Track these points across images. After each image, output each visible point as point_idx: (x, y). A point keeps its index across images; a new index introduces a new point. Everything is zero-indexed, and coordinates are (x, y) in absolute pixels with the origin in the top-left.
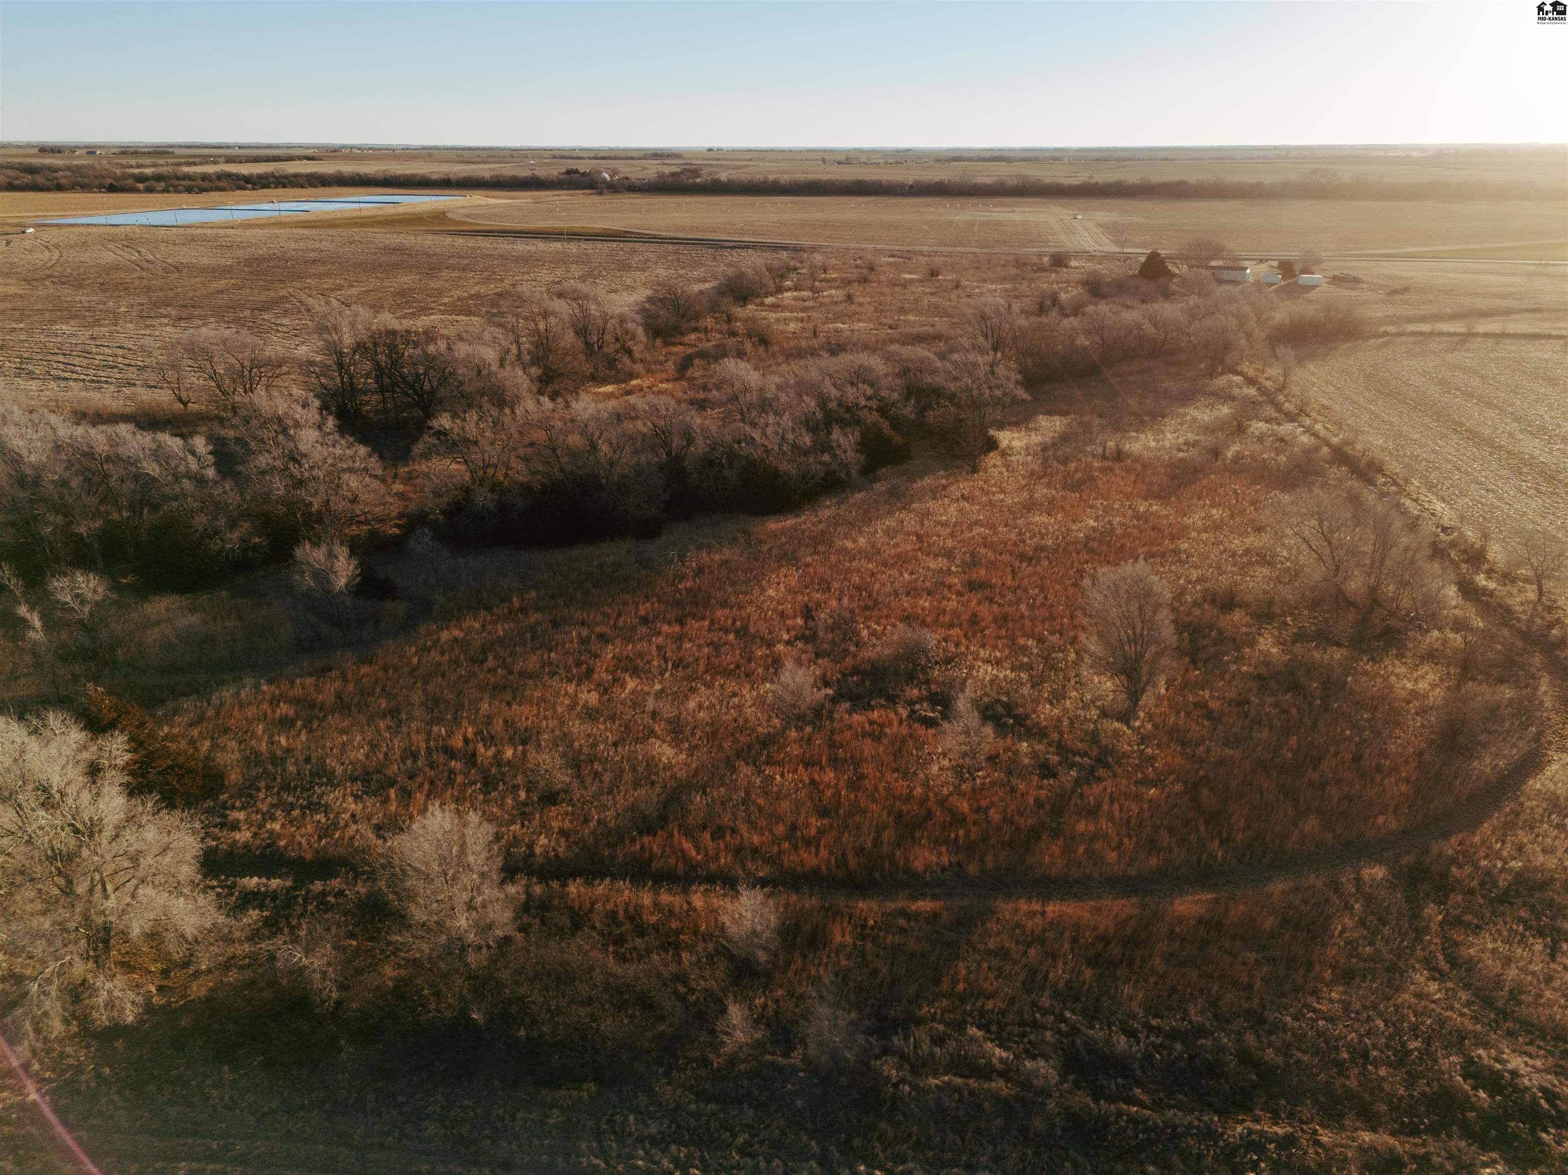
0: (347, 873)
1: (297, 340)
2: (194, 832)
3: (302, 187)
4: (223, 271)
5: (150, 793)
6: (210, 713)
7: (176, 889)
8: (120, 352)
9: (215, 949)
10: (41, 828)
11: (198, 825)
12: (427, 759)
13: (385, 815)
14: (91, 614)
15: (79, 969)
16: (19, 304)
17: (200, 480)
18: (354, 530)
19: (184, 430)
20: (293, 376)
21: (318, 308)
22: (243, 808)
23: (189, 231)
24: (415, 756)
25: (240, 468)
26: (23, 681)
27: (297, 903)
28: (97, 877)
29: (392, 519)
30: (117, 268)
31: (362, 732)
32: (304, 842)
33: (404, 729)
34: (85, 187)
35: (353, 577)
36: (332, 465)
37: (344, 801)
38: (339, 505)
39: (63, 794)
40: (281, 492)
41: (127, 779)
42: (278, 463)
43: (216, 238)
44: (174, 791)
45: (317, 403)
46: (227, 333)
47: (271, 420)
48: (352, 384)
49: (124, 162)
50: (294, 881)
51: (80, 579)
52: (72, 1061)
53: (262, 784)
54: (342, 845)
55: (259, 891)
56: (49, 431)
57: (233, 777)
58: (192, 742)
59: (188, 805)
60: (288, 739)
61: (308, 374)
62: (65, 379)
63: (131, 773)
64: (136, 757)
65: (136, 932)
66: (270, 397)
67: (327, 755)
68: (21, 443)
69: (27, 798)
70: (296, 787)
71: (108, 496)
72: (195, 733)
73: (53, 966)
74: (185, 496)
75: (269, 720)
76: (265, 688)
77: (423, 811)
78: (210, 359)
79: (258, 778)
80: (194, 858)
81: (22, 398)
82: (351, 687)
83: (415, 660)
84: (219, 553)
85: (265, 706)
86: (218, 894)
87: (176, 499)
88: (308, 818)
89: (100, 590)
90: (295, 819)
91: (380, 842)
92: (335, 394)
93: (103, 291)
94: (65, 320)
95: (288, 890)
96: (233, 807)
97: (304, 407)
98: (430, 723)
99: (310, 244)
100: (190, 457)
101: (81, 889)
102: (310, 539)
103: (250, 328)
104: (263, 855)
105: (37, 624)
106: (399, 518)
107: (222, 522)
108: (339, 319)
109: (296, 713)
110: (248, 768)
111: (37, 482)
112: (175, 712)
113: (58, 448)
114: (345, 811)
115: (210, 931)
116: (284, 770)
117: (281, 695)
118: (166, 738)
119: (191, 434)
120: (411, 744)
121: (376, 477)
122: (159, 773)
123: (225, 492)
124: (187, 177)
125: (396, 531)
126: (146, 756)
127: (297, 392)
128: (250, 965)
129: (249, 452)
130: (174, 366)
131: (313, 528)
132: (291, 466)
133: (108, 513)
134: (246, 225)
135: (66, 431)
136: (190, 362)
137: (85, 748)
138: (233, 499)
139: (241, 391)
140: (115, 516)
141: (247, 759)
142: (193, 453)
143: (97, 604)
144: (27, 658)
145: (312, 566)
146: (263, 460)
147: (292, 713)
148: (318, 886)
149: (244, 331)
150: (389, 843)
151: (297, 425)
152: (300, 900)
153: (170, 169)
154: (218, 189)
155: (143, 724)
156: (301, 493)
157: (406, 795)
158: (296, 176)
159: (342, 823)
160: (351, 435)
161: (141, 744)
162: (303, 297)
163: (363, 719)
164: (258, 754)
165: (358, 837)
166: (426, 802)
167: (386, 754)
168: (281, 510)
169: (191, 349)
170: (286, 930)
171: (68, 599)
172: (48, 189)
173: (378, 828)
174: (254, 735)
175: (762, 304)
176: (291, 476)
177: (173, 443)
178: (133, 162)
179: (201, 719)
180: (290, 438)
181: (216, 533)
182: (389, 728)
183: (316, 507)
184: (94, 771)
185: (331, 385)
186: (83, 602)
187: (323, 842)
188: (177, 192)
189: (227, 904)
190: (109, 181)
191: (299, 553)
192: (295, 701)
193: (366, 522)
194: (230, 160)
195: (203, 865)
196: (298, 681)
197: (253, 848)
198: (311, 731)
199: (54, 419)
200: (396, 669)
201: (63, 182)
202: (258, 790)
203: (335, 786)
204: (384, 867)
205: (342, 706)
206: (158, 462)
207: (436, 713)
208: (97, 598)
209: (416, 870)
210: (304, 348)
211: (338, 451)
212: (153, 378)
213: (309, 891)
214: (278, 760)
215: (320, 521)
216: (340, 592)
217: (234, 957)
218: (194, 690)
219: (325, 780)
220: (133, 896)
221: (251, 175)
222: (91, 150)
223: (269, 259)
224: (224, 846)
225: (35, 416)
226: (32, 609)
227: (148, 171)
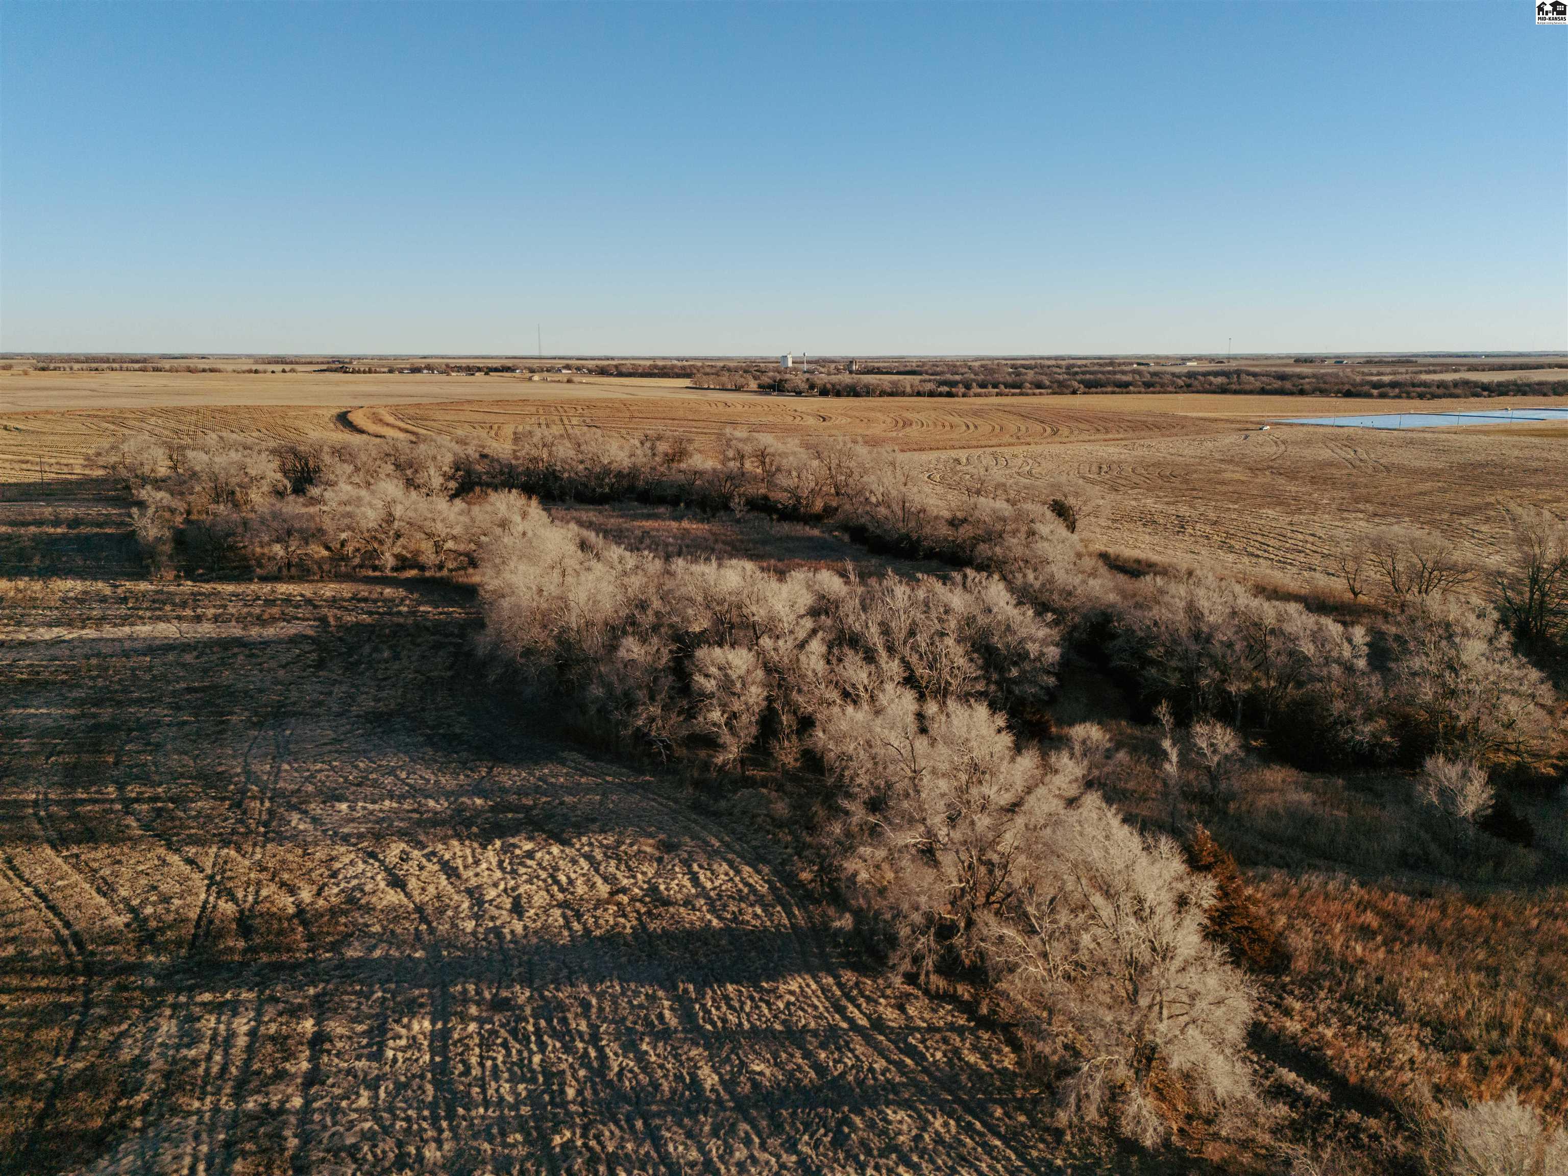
0: (1390, 1120)
1: (1492, 549)
2: (1250, 999)
3: (1545, 395)
4: (1435, 474)
5: (1222, 943)
6: (1295, 891)
7: (1219, 1044)
8: (1311, 539)
9: (1239, 1122)
10: (1128, 933)
11: (1255, 994)
12: (1518, 1041)
13: (1449, 1079)
14: (1218, 764)
15: (1122, 1072)
16: (1241, 488)
17: (1349, 669)
18: (1501, 757)
19: (1348, 618)
20: (1476, 584)
21: (1525, 518)
22: (1302, 999)
23: (1410, 434)
24: (1505, 1030)
25: (1392, 665)
26: (1149, 803)
27: (1326, 1122)
28: (1158, 998)
29: (1550, 757)
30: (1331, 464)
31: (1448, 977)
32: (1352, 1063)
33: (1499, 994)
34: (1324, 392)
35: (1484, 807)
36: (1494, 683)
37: (1407, 1041)
38: (1489, 726)
39: (1152, 912)
40: (1429, 697)
41: (1206, 922)
42: (1433, 669)
43: (1434, 442)
44: (1243, 952)
45: (1496, 615)
46: (1418, 533)
47: (1439, 624)
48: (1542, 602)
49: (1366, 370)
50: (1331, 1097)
51: (1219, 731)
52: (1094, 1151)
53: (1327, 984)
54: (1391, 1086)
55: (1293, 1090)
56: (1231, 598)
57: (1300, 963)
58: (1271, 913)
59: (1252, 970)
60: (1364, 949)
61: (1495, 584)
62: (1258, 556)
63: (1211, 918)
64: (1219, 905)
65: (1174, 1065)
66: (1445, 601)
67: (1401, 984)
68: (1206, 604)
69: (1125, 901)
70: (1358, 1004)
71: (1263, 665)
72: (1277, 906)
73: (1103, 1057)
74: (1330, 679)
75: (1350, 921)
76: (1354, 888)
77: (1499, 1098)
78: (1393, 556)
79: (1325, 976)
80: (1244, 1023)
81: (1218, 568)
82: (1449, 924)
83: (1535, 923)
84: (1347, 741)
85: (1349, 907)
86: (1255, 1071)
87: (1320, 680)
88: (1363, 1041)
89: (1232, 745)
90: (1350, 1035)
91: (1436, 1106)
92: (1518, 610)
93: (1313, 483)
94: (1269, 505)
95: (1323, 1104)
96: (1291, 993)
97: (1478, 617)
98: (1536, 1000)
99: (1536, 453)
100: (1346, 644)
101: (1144, 1002)
102: (1446, 754)
103: (1443, 531)
104: (1306, 1055)
105: (1174, 758)
106: (1558, 758)
107: (1359, 712)
108: (1548, 532)
109: (1380, 926)
110: (1317, 961)
111: (1208, 640)
112: (1264, 878)
113: (1234, 613)
114: (1404, 1052)
115: (1238, 1102)
116: (1352, 979)
117: (1369, 902)
118: (1248, 898)
119: (1353, 624)
120: (1503, 1015)
121: (1542, 706)
122: (1235, 929)
123: (1370, 685)
124: (1424, 384)
125: (1551, 771)
126: (1227, 908)
127: (1476, 600)
128: (1265, 1157)
129: (1406, 651)
130: (1356, 559)
131: (1453, 743)
132: (1447, 674)
133: (1258, 680)
134: (1468, 431)
135: (1245, 600)
136: (1373, 557)
137: (1180, 879)
138: (1377, 693)
139: (1416, 590)
140: (1263, 684)
141: (1317, 952)
142: (1350, 641)
143: (1226, 757)
144: (1159, 786)
145: (1440, 781)
146: (1417, 663)
147: (1375, 924)
148: (1354, 1116)
149: (1437, 533)
150: (1446, 1113)
151: (1466, 634)
152: (1331, 1120)
153: (1408, 377)
154: (1452, 396)
155: (1232, 878)
156: (1451, 704)
157: (1481, 1070)
158: (1540, 384)
159: (1397, 1063)
160: (1526, 656)
161: (1226, 895)
162: (1512, 506)
163: (1452, 962)
164: (1329, 952)
165: (1411, 1087)
166: (1504, 1089)
167: (1469, 1013)
168: (1423, 716)
169: (1377, 545)
170: (1310, 1143)
171: (1204, 745)
172: (1291, 393)
173: (1437, 1089)
174: (1330, 931)
176: (1444, 685)
177: (1334, 628)
178: (1374, 370)
179: (1283, 894)
180: (1454, 645)
181: (1349, 722)
182: (1480, 985)
183: (1463, 721)
184: (1182, 902)
185: (1517, 600)
186: (1215, 752)
187: (1372, 1073)
188: (1409, 397)
189: (1261, 1084)
190: (1347, 387)
191: (1429, 764)
192: (1384, 915)
193: (1516, 753)
194: (1473, 368)
195: (1249, 1034)
196: (1392, 895)
197: (1301, 1042)
198: (1390, 951)
199: (1238, 589)
200: (1507, 924)
201: (1307, 387)
202: (1321, 988)
203: (1401, 1022)
204: (1432, 1134)
205: (1434, 940)
206: (1314, 642)
207: (1545, 993)
208: (1227, 751)
209: (1471, 1159)
210: (1498, 557)
211: (1505, 669)
212: (1333, 566)
213: (1342, 1116)
214: (1349, 967)
215: (1462, 737)
216: (1464, 819)
217: (1253, 1140)
218: (1284, 864)
219: (1392, 1009)
220: (1182, 1032)
221: (1490, 383)
222: (1339, 360)
224: (1272, 1027)
225: (1223, 583)
226: (1174, 745)
227: (1386, 379)
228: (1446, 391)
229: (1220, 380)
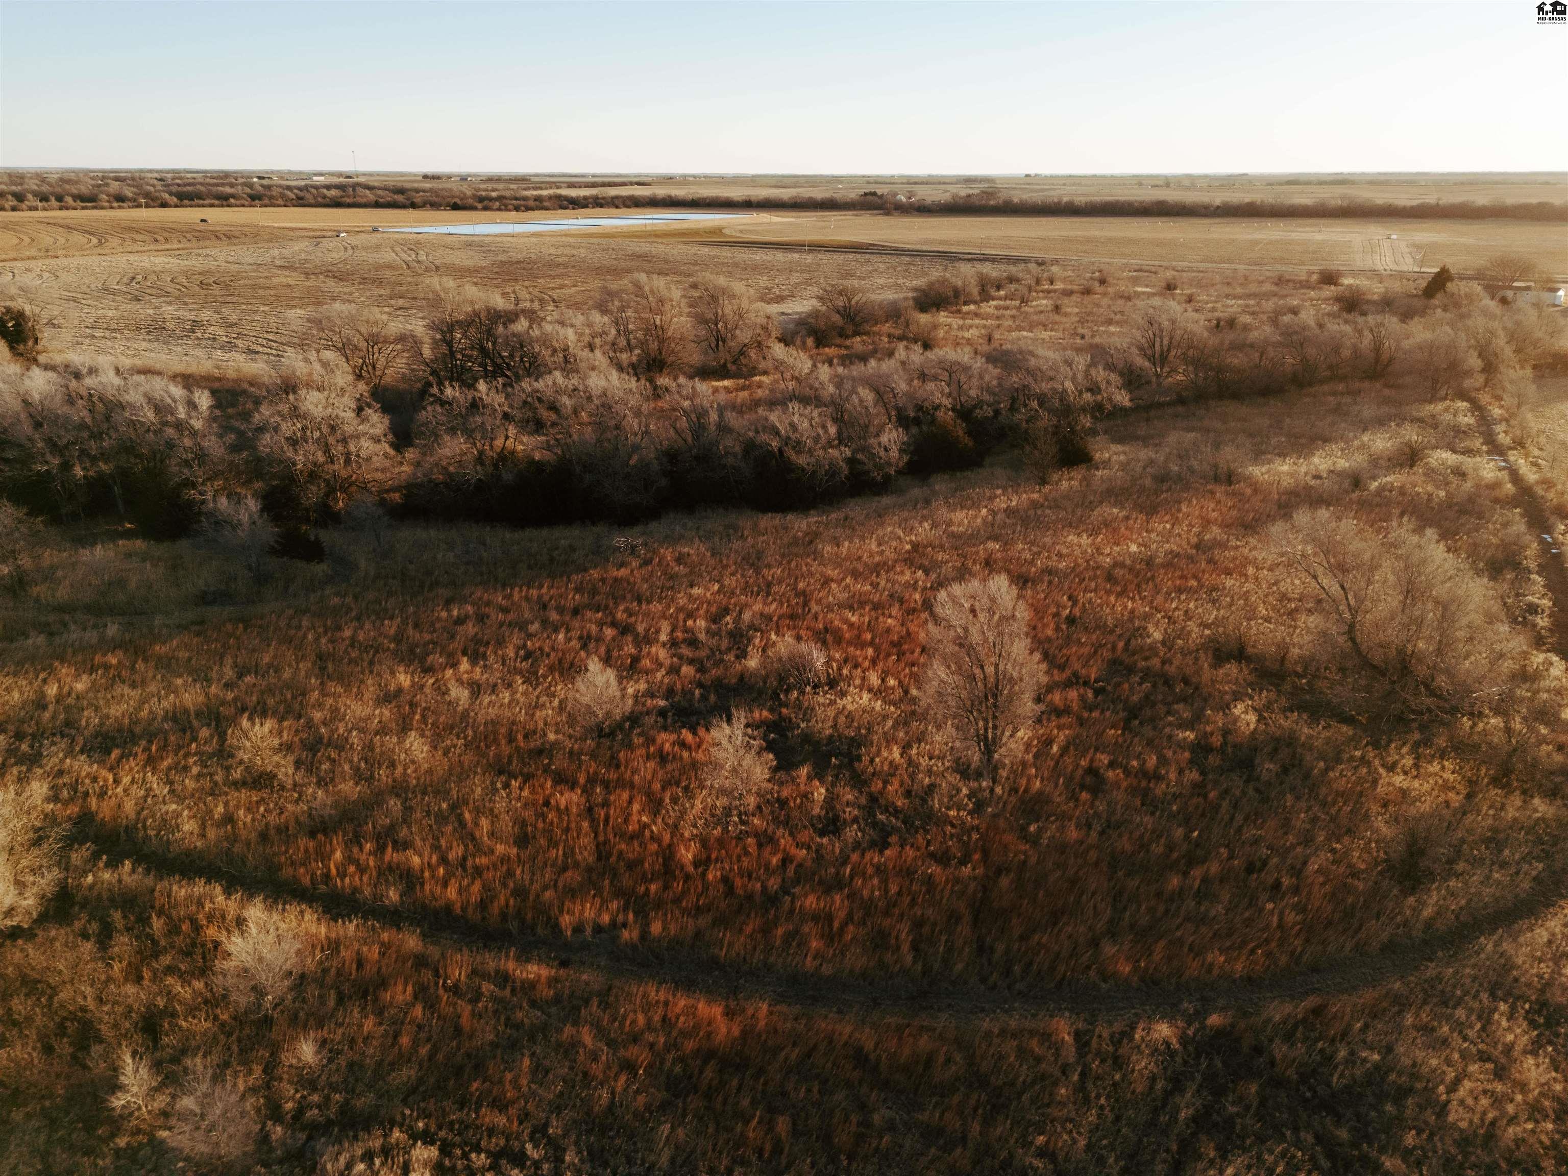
34: (434, 206)
100: (184, 407)
154: (542, 208)
175: (959, 311)
188: (507, 210)
201: (418, 200)
223: (519, 262)
227: (495, 194)
228: (539, 205)
229: (333, 192)
